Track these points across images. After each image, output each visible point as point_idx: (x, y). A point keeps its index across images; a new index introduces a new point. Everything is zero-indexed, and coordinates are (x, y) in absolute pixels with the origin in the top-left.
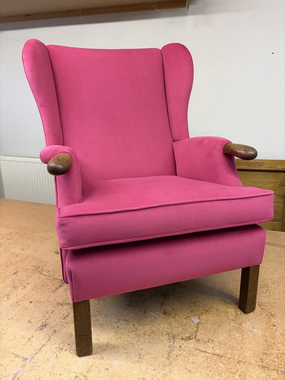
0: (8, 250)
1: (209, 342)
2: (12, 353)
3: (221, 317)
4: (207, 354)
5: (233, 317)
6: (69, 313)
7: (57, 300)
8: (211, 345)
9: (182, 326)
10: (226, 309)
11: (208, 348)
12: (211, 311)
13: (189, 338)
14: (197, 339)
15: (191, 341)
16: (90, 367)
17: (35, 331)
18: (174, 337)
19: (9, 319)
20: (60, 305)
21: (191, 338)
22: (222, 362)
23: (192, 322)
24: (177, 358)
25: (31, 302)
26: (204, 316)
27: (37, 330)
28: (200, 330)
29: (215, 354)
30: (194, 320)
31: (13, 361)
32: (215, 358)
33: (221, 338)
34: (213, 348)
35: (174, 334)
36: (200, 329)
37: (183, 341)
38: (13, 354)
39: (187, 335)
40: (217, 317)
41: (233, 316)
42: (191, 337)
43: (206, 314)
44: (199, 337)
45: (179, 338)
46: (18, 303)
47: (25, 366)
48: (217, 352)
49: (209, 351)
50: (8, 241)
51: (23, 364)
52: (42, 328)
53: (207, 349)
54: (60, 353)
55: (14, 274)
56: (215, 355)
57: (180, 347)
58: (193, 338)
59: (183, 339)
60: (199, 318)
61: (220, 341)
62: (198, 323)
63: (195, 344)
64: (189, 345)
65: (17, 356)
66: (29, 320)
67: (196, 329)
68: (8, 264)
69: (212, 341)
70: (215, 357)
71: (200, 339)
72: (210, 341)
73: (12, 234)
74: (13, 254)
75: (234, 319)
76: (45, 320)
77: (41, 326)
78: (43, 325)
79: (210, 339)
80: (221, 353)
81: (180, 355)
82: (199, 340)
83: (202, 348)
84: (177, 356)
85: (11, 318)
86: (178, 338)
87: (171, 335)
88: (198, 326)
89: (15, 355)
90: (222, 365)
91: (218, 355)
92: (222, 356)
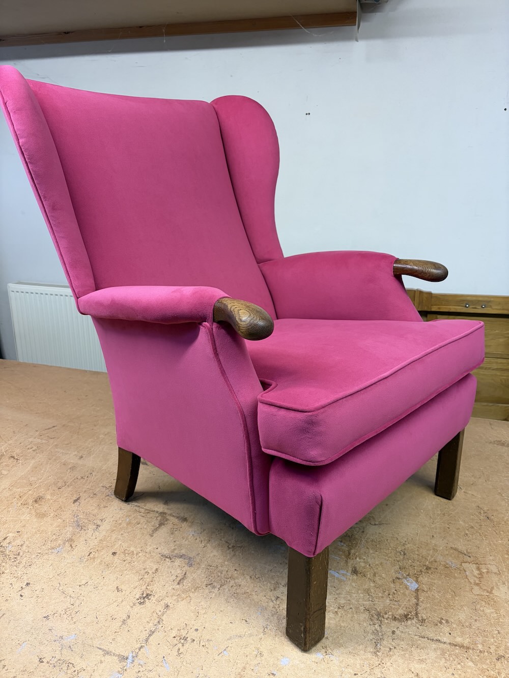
0: (54, 458)
1: (441, 623)
2: (98, 648)
3: (455, 578)
4: (441, 645)
5: (476, 579)
6: (186, 573)
7: (159, 549)
8: (446, 629)
9: (389, 595)
10: (461, 565)
11: (441, 634)
12: (436, 569)
13: (406, 617)
14: (420, 619)
15: (409, 622)
16: (242, 670)
17: (132, 607)
18: (379, 614)
19: (80, 586)
20: (167, 559)
21: (409, 616)
22: (469, 658)
23: (406, 588)
24: (391, 653)
25: (114, 554)
26: (424, 577)
27: (134, 604)
28: (422, 602)
29: (455, 644)
30: (408, 584)
31: (101, 662)
32: (457, 651)
33: (462, 616)
34: (450, 634)
35: (378, 610)
36: (421, 600)
37: (396, 623)
38: (100, 649)
39: (401, 611)
40: (447, 578)
41: (475, 576)
42: (408, 615)
43: (428, 573)
44: (423, 614)
45: (388, 618)
46: (92, 556)
47: (126, 670)
48: (459, 640)
49: (445, 639)
50: (51, 441)
51: (122, 667)
52: (142, 601)
53: (440, 636)
54: (183, 645)
55: (74, 503)
56: (456, 646)
57: (393, 632)
58: (412, 617)
59: (395, 619)
60: (417, 581)
61: (460, 622)
62: (417, 590)
63: (418, 628)
64: (408, 630)
65: (108, 653)
66: (117, 587)
67: (415, 600)
68: (60, 485)
69: (447, 621)
70: (457, 649)
71: (426, 618)
72: (443, 621)
73: (56, 428)
74: (64, 464)
75: (477, 582)
76: (145, 587)
77: (140, 598)
78: (145, 595)
79: (442, 619)
80: (466, 642)
81: (395, 648)
82: (423, 621)
83: (431, 635)
84: (390, 649)
85: (83, 582)
86: (386, 616)
87: (374, 612)
88: (418, 595)
89: (104, 650)
90: (471, 664)
91: (462, 646)
92: (468, 648)
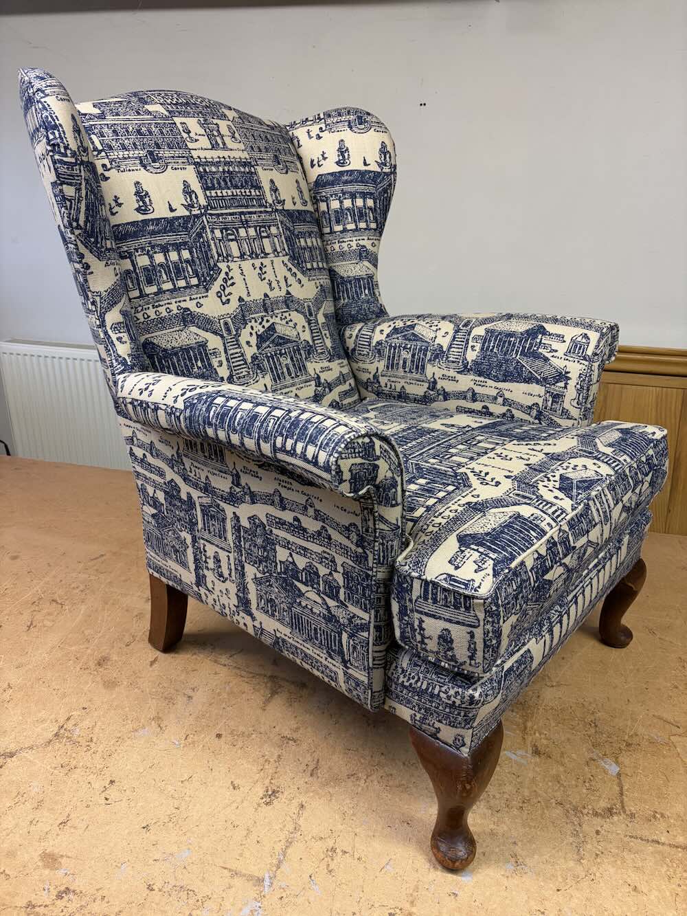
1: (655, 817)
2: (223, 868)
3: (664, 757)
4: (660, 848)
6: (318, 760)
7: (277, 729)
8: (662, 825)
9: (585, 782)
10: (669, 739)
11: (657, 832)
12: (639, 745)
13: (610, 812)
14: (628, 812)
15: (615, 818)
17: (256, 809)
18: (575, 809)
19: (182, 781)
20: (290, 742)
21: (615, 811)
23: (604, 771)
24: (599, 860)
25: (219, 736)
26: (625, 756)
27: (259, 805)
28: (627, 790)
29: (676, 845)
30: (607, 766)
31: (230, 887)
32: (680, 855)
33: (679, 808)
34: (668, 832)
35: (574, 803)
36: (626, 788)
37: (599, 820)
38: (225, 868)
39: (603, 804)
40: (655, 758)
42: (613, 808)
43: (629, 751)
44: (631, 807)
45: (588, 813)
46: (190, 740)
47: (264, 896)
48: (680, 840)
49: (663, 839)
51: (258, 892)
52: (268, 800)
53: (657, 835)
54: (332, 860)
55: (151, 665)
56: (677, 847)
57: (598, 832)
58: (618, 811)
59: (596, 814)
60: (617, 763)
61: (679, 816)
62: (619, 775)
63: (627, 825)
64: (616, 829)
65: (235, 874)
66: (232, 782)
67: (619, 788)
68: (127, 639)
69: (662, 815)
70: (679, 852)
71: (635, 812)
72: (658, 816)
73: (104, 557)
74: (127, 611)
76: (268, 781)
77: (265, 796)
78: (270, 793)
79: (656, 812)
81: (602, 853)
82: (632, 816)
83: (645, 833)
84: (597, 855)
85: (186, 777)
86: (585, 811)
87: (569, 806)
88: (620, 781)
89: (230, 870)
91: (685, 848)
